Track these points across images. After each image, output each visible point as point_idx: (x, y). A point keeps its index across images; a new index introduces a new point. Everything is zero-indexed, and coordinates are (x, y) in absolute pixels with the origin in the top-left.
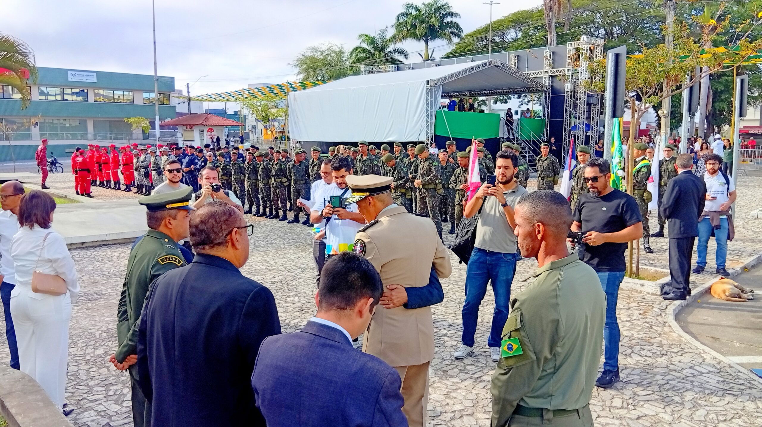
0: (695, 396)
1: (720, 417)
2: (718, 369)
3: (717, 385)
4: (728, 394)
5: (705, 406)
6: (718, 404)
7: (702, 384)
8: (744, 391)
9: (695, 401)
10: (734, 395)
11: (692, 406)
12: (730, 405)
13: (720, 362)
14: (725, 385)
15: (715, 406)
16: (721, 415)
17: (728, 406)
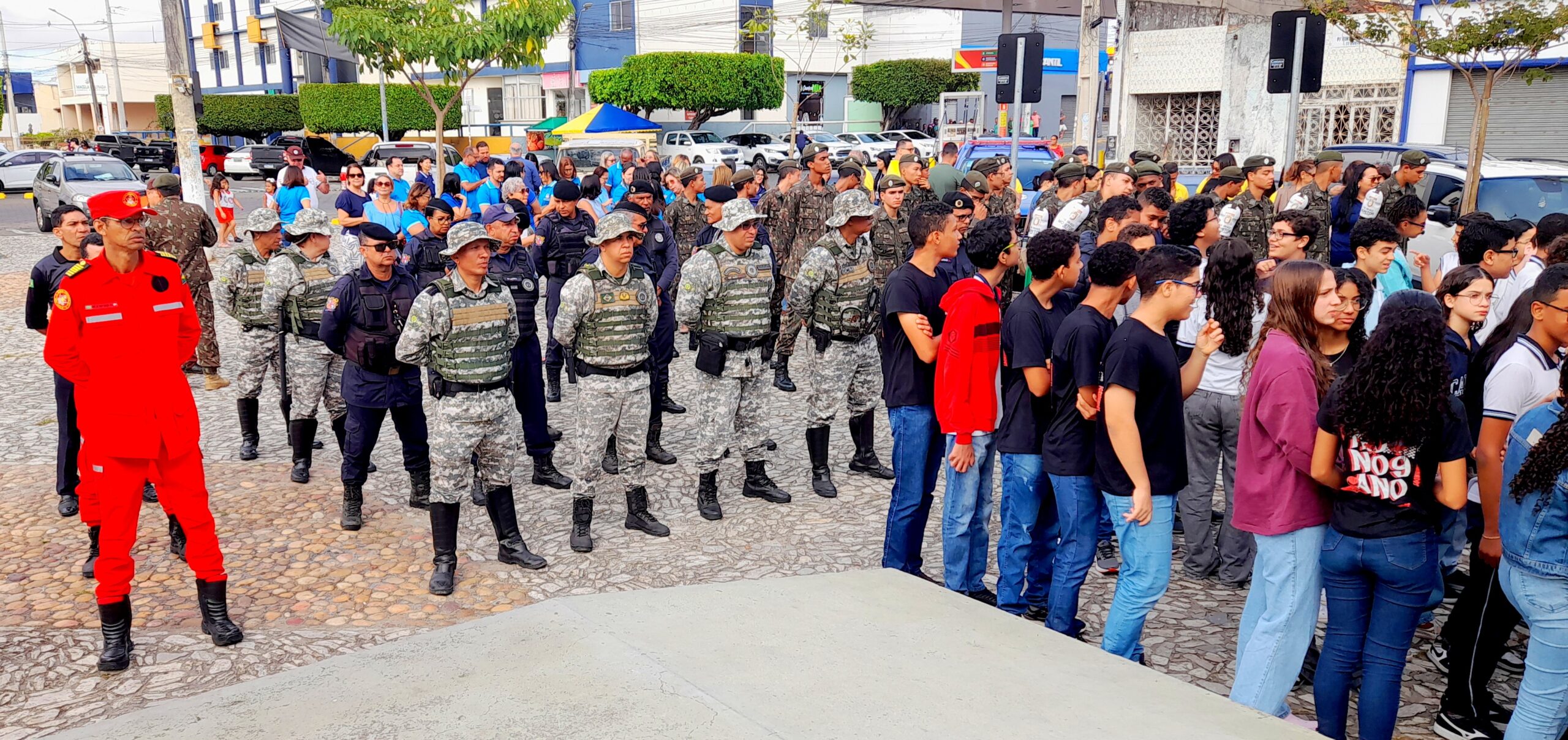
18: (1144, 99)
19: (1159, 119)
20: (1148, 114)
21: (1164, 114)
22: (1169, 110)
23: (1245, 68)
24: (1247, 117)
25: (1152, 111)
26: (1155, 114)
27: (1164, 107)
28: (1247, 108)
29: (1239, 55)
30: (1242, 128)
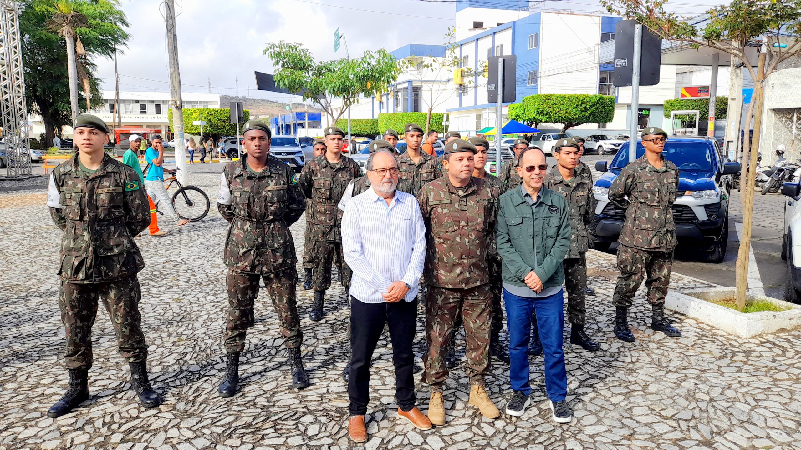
18: (778, 111)
19: (789, 124)
20: (782, 121)
21: (792, 121)
22: (795, 119)
25: (784, 119)
26: (786, 121)
27: (792, 117)
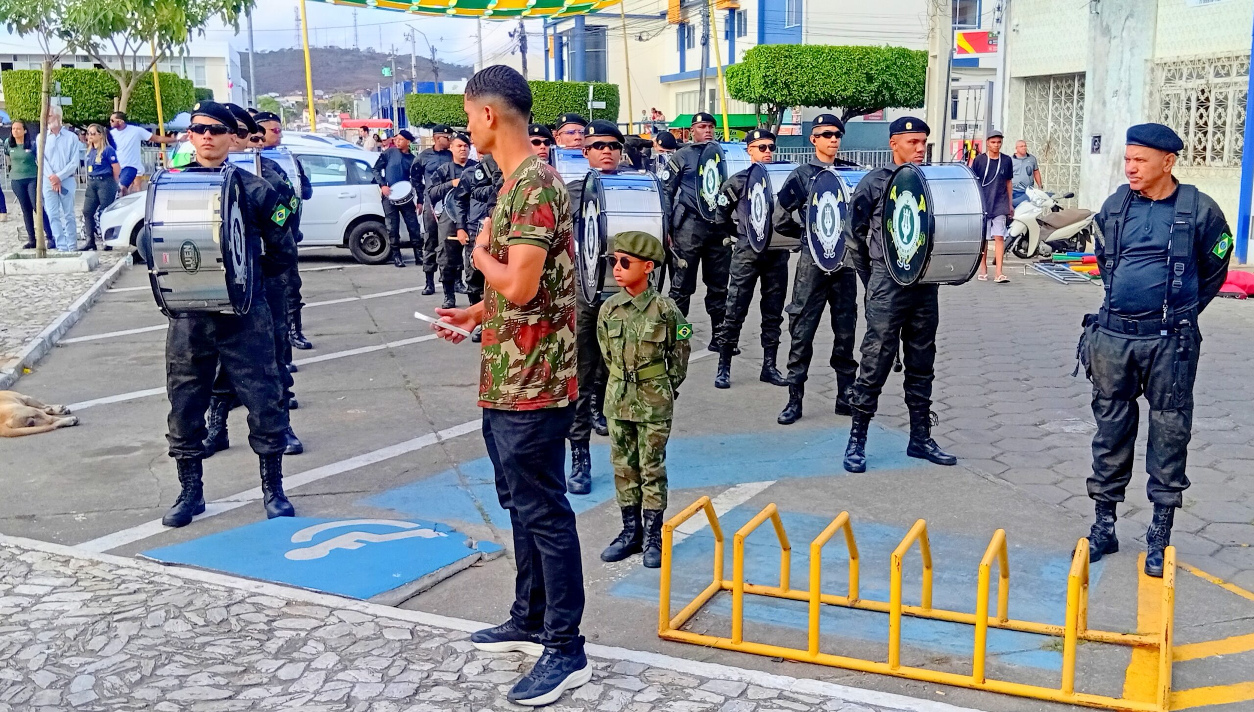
0: (47, 652)
1: (127, 676)
2: (70, 577)
3: (85, 611)
4: (118, 621)
5: (81, 665)
6: (108, 651)
7: (50, 621)
8: (149, 603)
9: (54, 665)
10: (134, 619)
11: (54, 678)
12: (135, 642)
13: (66, 562)
14: (103, 604)
15: (103, 657)
16: (127, 671)
17: (133, 647)
18: (1031, 84)
19: (1043, 110)
20: (1033, 103)
21: (1047, 103)
22: (1051, 98)
23: (1106, 39)
24: (1108, 105)
26: (1039, 102)
28: (1108, 94)
29: (1102, 23)
30: (1104, 120)
